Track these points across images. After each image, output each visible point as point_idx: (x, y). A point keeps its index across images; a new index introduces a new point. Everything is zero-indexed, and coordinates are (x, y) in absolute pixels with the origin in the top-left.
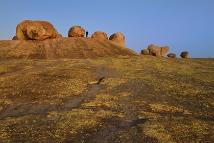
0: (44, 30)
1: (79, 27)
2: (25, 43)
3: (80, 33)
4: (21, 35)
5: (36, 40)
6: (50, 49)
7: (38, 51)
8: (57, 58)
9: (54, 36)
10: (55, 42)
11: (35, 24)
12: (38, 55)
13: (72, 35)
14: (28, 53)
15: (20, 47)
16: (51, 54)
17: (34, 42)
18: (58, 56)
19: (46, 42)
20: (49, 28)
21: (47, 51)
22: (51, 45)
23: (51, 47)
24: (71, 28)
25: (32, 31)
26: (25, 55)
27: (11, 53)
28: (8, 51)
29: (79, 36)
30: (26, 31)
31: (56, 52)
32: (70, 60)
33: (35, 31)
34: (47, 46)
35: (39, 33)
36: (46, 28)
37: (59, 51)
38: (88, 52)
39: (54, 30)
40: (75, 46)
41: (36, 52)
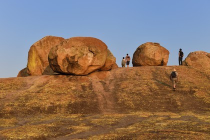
0: (91, 55)
1: (157, 44)
2: (54, 81)
3: (158, 58)
4: (38, 66)
5: (73, 75)
6: (105, 93)
7: (81, 96)
8: (121, 111)
9: (108, 65)
10: (111, 77)
11: (74, 43)
12: (83, 105)
13: (141, 62)
14: (64, 102)
15: (46, 90)
16: (109, 102)
17: (70, 80)
18: (123, 108)
19: (94, 78)
20: (100, 51)
21: (100, 98)
22: (104, 84)
23: (106, 90)
24: (138, 49)
25: (67, 58)
26: (60, 106)
27: (32, 101)
28: (27, 98)
29: (156, 64)
30: (56, 57)
31: (116, 99)
32: (150, 114)
33: (73, 57)
34: (98, 87)
35: (80, 62)
36: (94, 50)
37: (123, 97)
38: (184, 98)
39: (109, 54)
40: (154, 86)
41: (79, 100)
